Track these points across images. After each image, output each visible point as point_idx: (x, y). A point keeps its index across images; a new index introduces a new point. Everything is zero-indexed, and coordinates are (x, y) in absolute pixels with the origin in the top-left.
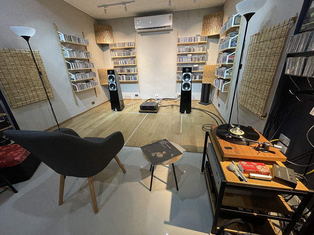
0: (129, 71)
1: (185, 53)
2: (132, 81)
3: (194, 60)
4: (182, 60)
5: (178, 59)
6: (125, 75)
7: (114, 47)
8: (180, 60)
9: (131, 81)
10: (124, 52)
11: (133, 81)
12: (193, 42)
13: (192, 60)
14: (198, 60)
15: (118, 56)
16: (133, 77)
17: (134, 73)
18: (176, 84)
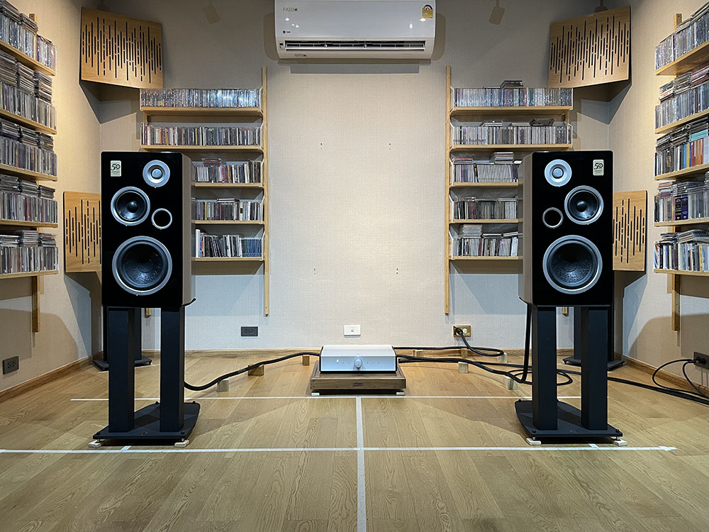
0: (225, 212)
1: (486, 145)
2: (236, 259)
4: (476, 175)
7: (161, 103)
8: (464, 173)
10: (211, 130)
11: (241, 257)
12: (516, 107)
13: (515, 176)
16: (239, 239)
17: (249, 221)
18: (446, 278)
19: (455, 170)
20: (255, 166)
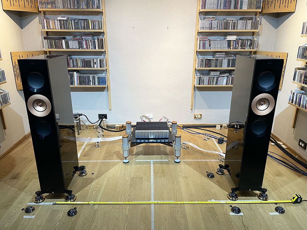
0: (87, 63)
1: (216, 30)
2: (94, 86)
3: (233, 46)
4: (210, 46)
5: (202, 42)
6: (78, 71)
7: (50, 6)
8: (204, 45)
9: (92, 85)
10: (76, 21)
11: (97, 85)
12: (232, 9)
13: (229, 46)
14: (243, 46)
15: (61, 28)
16: (96, 77)
17: (99, 68)
18: (192, 94)
19: (200, 43)
20: (100, 40)
